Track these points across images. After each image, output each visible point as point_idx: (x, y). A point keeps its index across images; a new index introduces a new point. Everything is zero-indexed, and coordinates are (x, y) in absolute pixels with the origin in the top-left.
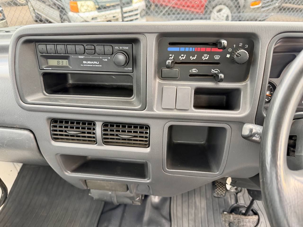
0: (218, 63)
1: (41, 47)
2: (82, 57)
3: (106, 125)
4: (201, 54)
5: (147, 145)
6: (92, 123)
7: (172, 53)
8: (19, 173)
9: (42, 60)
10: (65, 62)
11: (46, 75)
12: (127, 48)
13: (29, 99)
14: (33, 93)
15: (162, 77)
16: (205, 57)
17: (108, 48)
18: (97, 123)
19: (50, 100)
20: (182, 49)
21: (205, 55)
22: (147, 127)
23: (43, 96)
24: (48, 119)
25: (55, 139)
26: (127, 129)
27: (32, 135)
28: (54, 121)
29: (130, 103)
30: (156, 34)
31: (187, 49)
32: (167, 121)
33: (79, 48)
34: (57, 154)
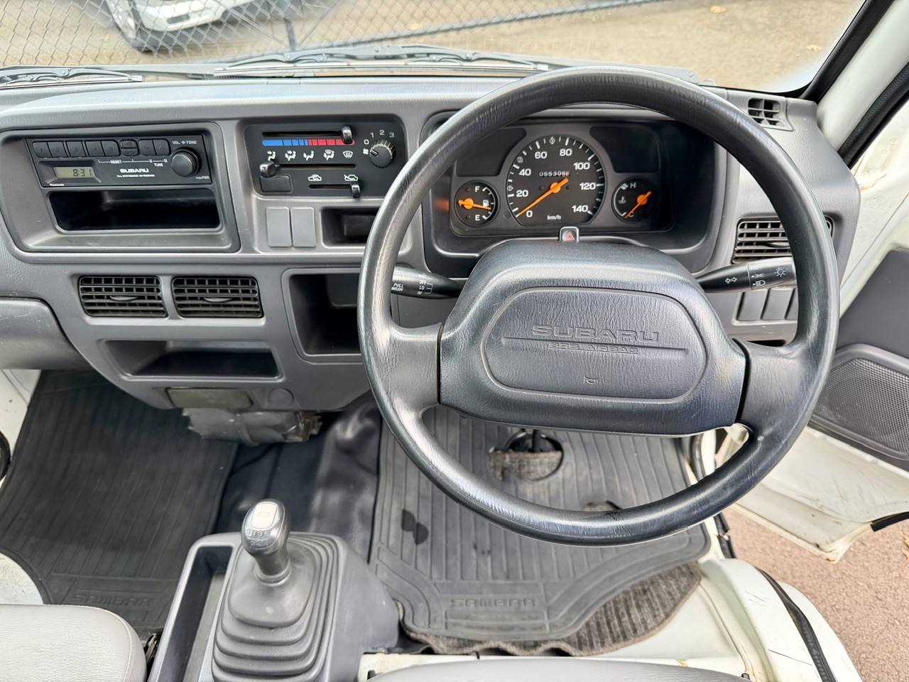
0: (353, 166)
1: (39, 146)
2: (117, 162)
3: (178, 281)
4: (320, 151)
5: (260, 314)
6: (152, 280)
7: (272, 149)
8: (29, 408)
9: (45, 170)
10: (88, 172)
11: (55, 197)
12: (195, 142)
13: (32, 243)
14: (35, 230)
15: (265, 191)
16: (329, 155)
17: (160, 144)
18: (162, 279)
19: (70, 241)
20: (288, 143)
21: (328, 151)
22: (248, 281)
23: (56, 235)
24: (73, 276)
25: (92, 313)
26: (218, 287)
27: (46, 309)
28: (84, 279)
29: (214, 239)
30: (236, 122)
31: (295, 143)
32: (284, 268)
33: (109, 145)
34: (99, 341)
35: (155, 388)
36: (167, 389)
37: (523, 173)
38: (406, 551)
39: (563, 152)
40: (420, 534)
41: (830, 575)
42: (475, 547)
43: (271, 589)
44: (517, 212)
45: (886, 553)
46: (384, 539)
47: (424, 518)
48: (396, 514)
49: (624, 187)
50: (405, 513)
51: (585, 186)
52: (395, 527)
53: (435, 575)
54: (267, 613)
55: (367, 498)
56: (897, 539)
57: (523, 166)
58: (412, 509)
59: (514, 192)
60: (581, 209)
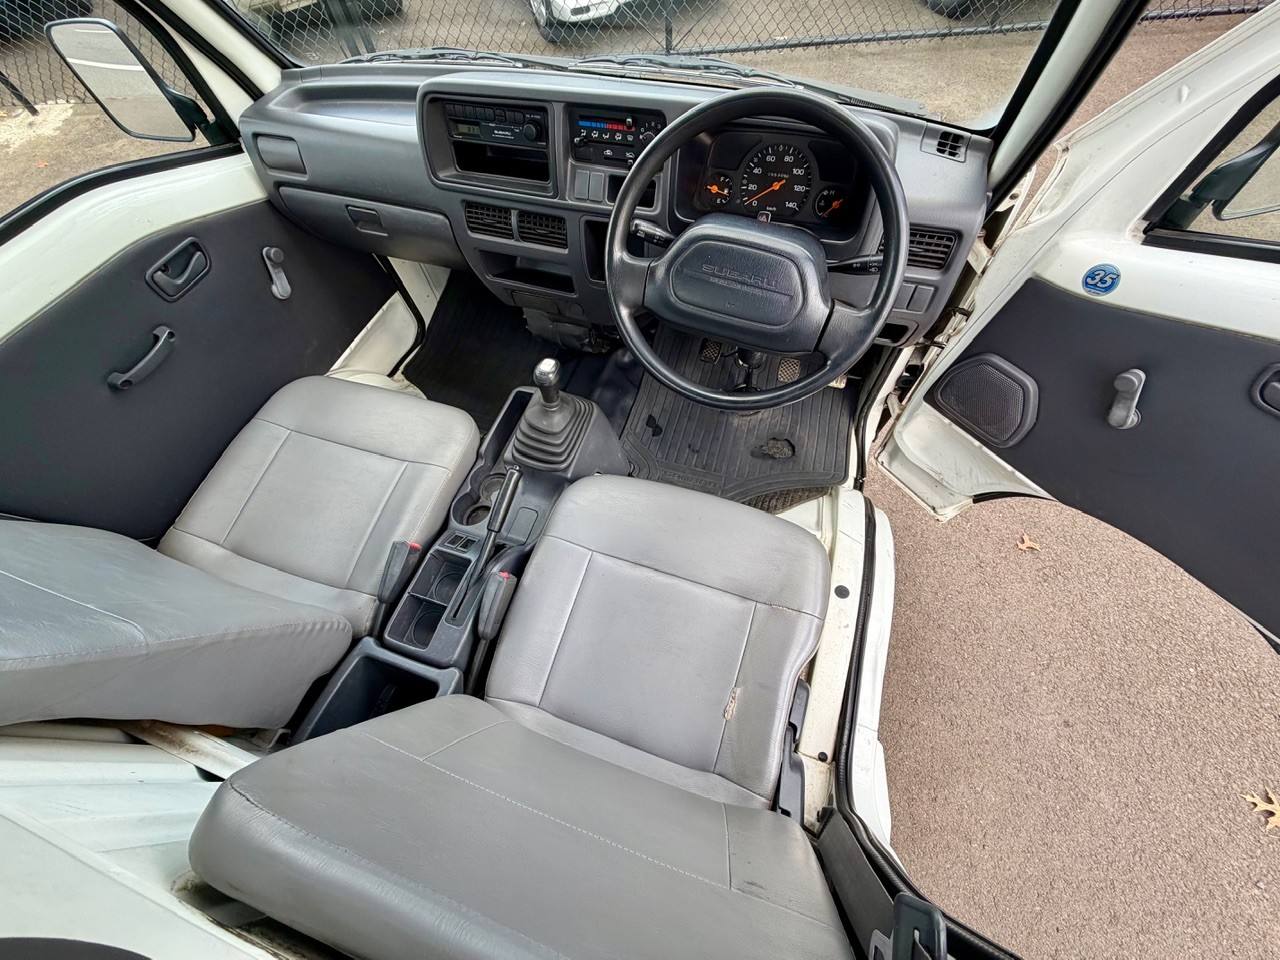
0: (632, 146)
1: (449, 107)
2: (493, 125)
3: (522, 214)
4: (613, 133)
5: (564, 246)
6: (507, 210)
7: (584, 128)
8: (439, 303)
9: (451, 124)
10: (475, 130)
11: (458, 146)
12: (538, 117)
13: (441, 175)
14: (444, 168)
15: (577, 158)
16: (618, 137)
17: (519, 116)
18: (512, 211)
19: (463, 178)
20: (594, 125)
21: (618, 134)
22: (561, 220)
23: (455, 172)
24: (463, 201)
25: (473, 229)
26: (545, 222)
27: (447, 221)
28: (469, 205)
29: (545, 189)
30: (562, 104)
31: (598, 125)
32: (581, 214)
33: (489, 112)
34: (475, 249)
35: (506, 288)
36: (513, 291)
37: (756, 171)
38: (645, 438)
39: (787, 159)
40: (657, 431)
41: (950, 542)
42: (690, 447)
43: (547, 411)
44: (746, 201)
45: (1003, 540)
46: (633, 427)
47: (662, 423)
48: (645, 416)
49: (825, 193)
50: (650, 416)
51: (798, 188)
52: (642, 423)
53: (660, 455)
54: (543, 424)
55: (629, 401)
56: (1018, 533)
57: (757, 165)
58: (656, 415)
59: (747, 185)
60: (791, 205)
